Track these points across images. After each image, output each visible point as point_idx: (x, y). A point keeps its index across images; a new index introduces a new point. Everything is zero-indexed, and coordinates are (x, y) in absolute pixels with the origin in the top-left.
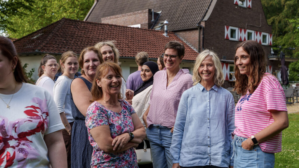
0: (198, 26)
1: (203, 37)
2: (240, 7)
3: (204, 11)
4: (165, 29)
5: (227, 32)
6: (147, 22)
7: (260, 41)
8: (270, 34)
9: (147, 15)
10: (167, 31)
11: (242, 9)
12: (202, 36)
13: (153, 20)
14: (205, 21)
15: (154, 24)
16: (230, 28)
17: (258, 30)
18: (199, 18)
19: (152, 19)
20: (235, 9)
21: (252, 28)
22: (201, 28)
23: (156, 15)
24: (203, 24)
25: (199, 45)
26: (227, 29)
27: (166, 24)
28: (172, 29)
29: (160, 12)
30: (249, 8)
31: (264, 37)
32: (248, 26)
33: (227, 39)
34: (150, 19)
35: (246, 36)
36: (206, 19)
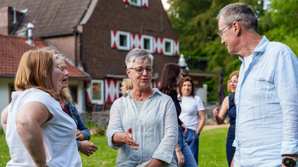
0: (74, 32)
1: (81, 47)
2: (133, 6)
3: (83, 11)
4: (30, 34)
5: (115, 39)
6: (6, 24)
7: (162, 51)
8: (176, 40)
9: (6, 15)
10: (32, 38)
11: (135, 8)
12: (79, 45)
13: (15, 22)
14: (83, 25)
15: (16, 27)
16: (119, 33)
17: (158, 36)
18: (76, 21)
19: (13, 20)
20: (124, 9)
21: (149, 32)
22: (77, 34)
23: (20, 15)
24: (80, 29)
25: (76, 56)
26: (115, 34)
27: (31, 28)
28: (39, 34)
29: (24, 11)
30: (145, 7)
31: (168, 45)
32: (143, 30)
33: (115, 47)
34: (10, 20)
35: (142, 43)
36: (84, 21)
